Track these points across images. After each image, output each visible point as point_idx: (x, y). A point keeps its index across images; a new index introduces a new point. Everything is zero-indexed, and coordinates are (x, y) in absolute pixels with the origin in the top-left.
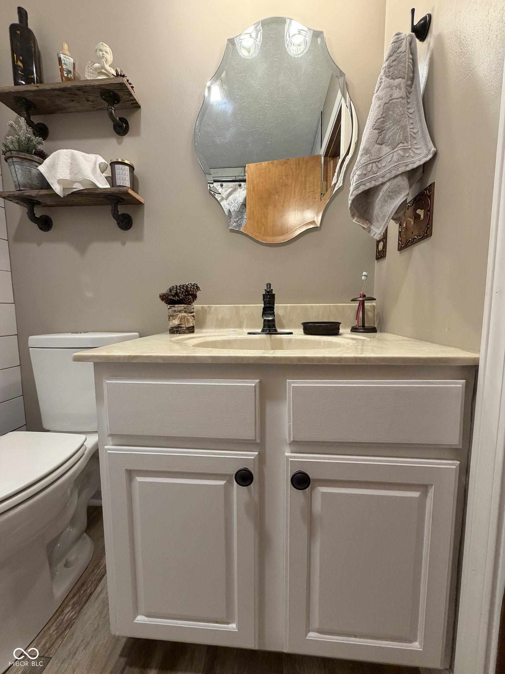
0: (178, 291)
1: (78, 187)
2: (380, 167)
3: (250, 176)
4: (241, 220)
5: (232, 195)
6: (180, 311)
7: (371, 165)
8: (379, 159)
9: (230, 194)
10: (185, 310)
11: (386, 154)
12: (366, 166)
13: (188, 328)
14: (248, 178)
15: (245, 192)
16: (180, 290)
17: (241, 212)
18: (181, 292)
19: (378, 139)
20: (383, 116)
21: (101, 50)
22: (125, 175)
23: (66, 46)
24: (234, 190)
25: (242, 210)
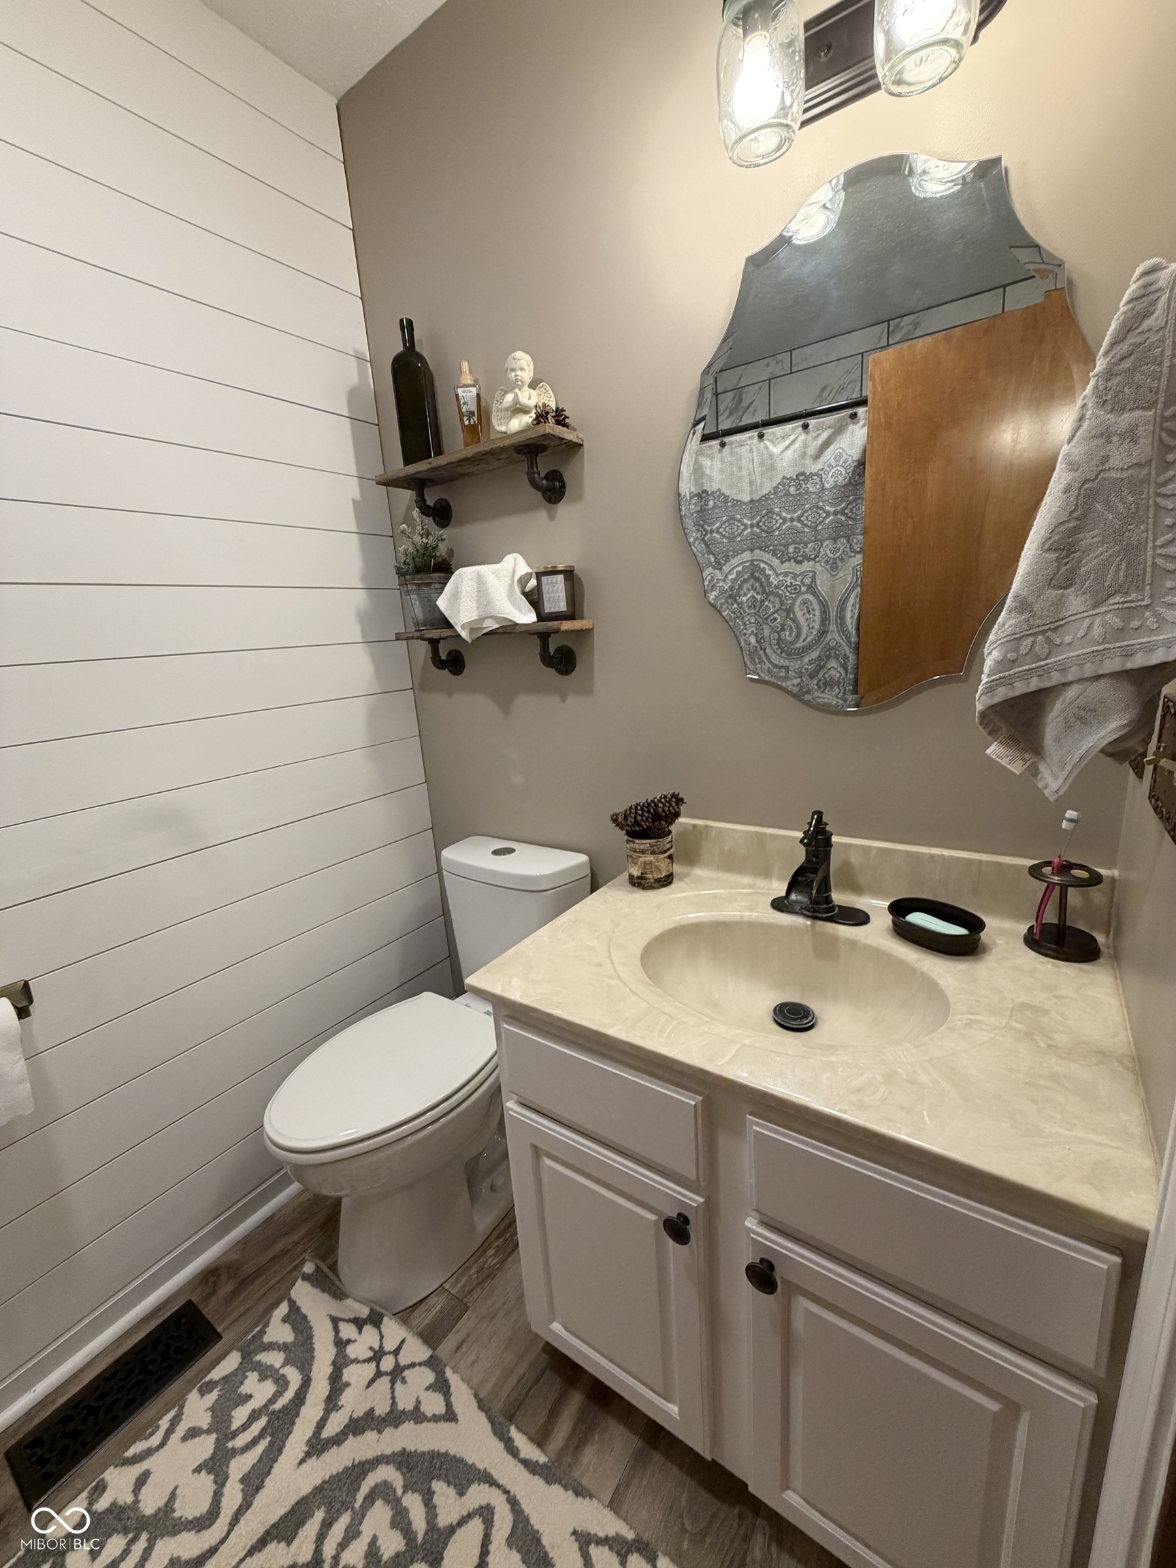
0: (639, 818)
1: (491, 625)
2: (1058, 643)
3: (880, 389)
4: (854, 505)
5: (832, 447)
6: (643, 852)
7: (1031, 639)
8: (1056, 624)
9: (826, 444)
10: (652, 849)
11: (1077, 614)
12: (1016, 642)
13: (658, 881)
14: (874, 394)
15: (865, 430)
16: (642, 815)
17: (855, 486)
18: (644, 818)
19: (1055, 574)
20: (1075, 515)
21: (513, 370)
22: (557, 591)
23: (465, 365)
24: (839, 430)
25: (857, 478)
